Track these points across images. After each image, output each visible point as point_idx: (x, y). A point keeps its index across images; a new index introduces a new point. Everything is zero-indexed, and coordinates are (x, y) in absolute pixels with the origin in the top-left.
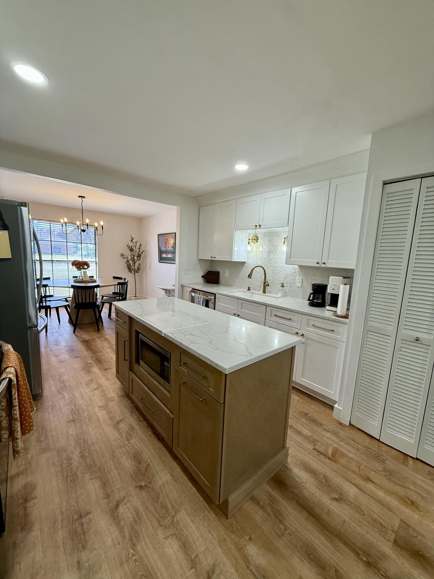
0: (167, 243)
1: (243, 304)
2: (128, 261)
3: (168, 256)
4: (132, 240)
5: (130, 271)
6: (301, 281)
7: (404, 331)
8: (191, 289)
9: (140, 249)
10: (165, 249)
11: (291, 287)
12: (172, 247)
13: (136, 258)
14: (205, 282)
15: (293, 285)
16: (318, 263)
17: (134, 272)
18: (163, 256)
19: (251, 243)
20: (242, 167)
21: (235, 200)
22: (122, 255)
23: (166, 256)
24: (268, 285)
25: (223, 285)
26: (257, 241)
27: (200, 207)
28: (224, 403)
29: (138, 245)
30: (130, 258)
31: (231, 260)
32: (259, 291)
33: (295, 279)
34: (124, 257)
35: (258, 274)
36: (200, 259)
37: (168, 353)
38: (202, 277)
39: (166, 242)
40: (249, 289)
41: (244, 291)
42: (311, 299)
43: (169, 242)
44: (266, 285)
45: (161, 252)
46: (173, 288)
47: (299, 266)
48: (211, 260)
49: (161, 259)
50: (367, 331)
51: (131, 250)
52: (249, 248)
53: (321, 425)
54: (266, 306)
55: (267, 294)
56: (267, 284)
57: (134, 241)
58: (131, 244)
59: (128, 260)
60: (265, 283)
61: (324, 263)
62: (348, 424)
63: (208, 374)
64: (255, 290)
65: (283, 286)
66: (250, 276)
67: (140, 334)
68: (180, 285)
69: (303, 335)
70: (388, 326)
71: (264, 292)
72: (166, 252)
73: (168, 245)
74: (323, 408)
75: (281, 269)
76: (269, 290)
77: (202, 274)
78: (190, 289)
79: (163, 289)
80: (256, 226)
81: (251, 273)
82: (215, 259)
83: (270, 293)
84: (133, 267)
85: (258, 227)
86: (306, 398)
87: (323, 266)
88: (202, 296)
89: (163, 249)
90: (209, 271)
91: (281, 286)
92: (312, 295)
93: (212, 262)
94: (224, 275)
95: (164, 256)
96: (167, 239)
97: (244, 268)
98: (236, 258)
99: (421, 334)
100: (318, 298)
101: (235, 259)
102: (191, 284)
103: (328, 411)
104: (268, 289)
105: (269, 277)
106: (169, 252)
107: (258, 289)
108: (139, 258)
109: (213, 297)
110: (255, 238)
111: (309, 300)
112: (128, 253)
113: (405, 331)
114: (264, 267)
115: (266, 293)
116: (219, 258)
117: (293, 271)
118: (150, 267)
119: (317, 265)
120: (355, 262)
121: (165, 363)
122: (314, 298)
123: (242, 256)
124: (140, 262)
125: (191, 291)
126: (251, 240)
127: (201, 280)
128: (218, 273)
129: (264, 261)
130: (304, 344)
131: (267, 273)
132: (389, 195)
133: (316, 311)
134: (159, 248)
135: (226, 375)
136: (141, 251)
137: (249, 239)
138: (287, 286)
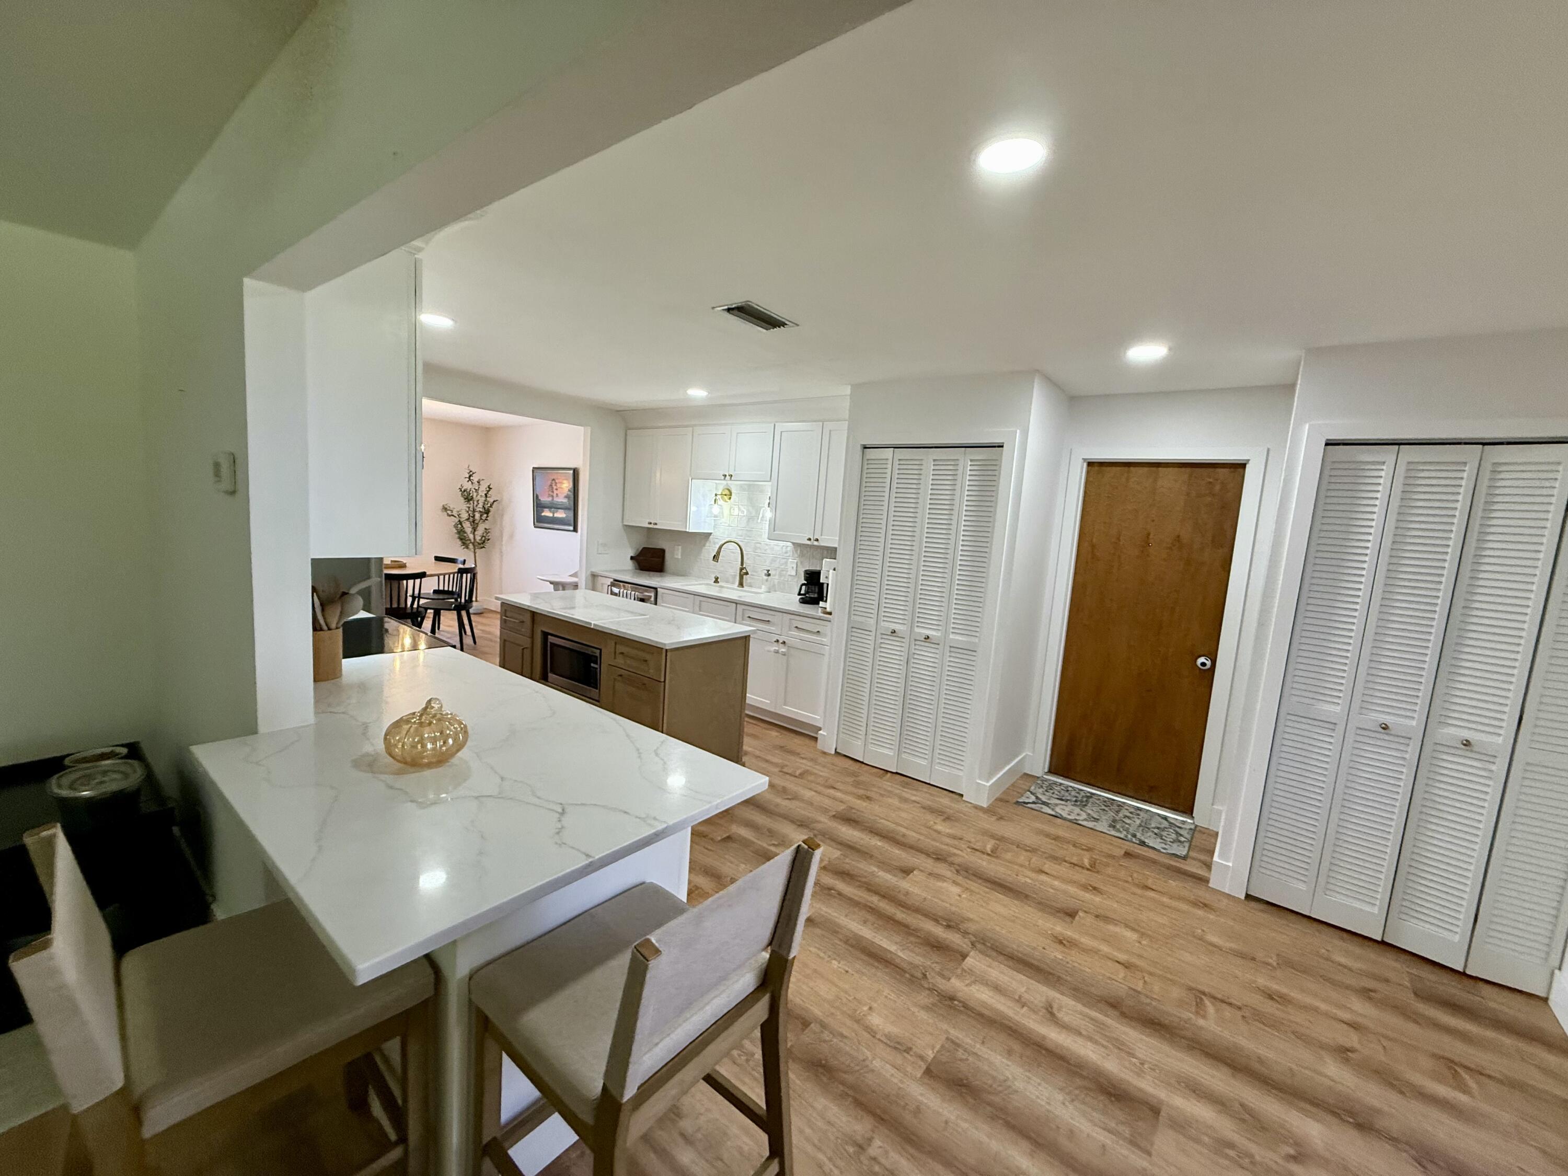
0: (555, 487)
1: (703, 604)
2: (460, 523)
3: (556, 515)
4: (470, 476)
5: (464, 544)
6: (795, 566)
7: (883, 624)
8: (612, 580)
9: (488, 496)
10: (550, 499)
11: (780, 575)
12: (566, 497)
13: (477, 516)
14: (636, 569)
15: (784, 572)
16: (810, 539)
17: (474, 546)
18: (543, 514)
19: (720, 502)
20: (697, 393)
21: (691, 429)
22: (445, 509)
23: (551, 515)
24: (747, 573)
25: (670, 574)
26: (730, 498)
27: (627, 429)
28: (665, 682)
29: (483, 488)
30: (465, 516)
31: (684, 530)
32: (733, 583)
33: (786, 563)
34: (449, 512)
35: (731, 555)
36: (626, 526)
37: (595, 650)
38: (632, 558)
39: (551, 485)
40: (716, 581)
41: (707, 584)
42: (803, 592)
43: (558, 485)
44: (743, 573)
45: (539, 506)
46: (574, 580)
47: (793, 543)
48: (649, 529)
49: (540, 521)
50: (852, 628)
51: (468, 499)
52: (716, 510)
53: (799, 754)
54: (736, 603)
55: (746, 588)
56: (744, 571)
57: (475, 478)
58: (468, 486)
59: (459, 521)
60: (741, 569)
61: (817, 540)
62: (833, 752)
63: (648, 657)
64: (727, 582)
65: (769, 575)
66: (716, 558)
67: (549, 637)
68: (589, 573)
69: (784, 643)
70: (869, 619)
71: (741, 584)
72: (553, 507)
73: (555, 491)
74: (807, 741)
75: (767, 547)
76: (749, 581)
77: (632, 553)
78: (609, 581)
79: (551, 583)
80: (725, 476)
81: (719, 552)
82: (655, 527)
83: (751, 586)
84: (471, 536)
85: (728, 477)
86: (785, 732)
87: (816, 543)
88: (633, 593)
89: (545, 499)
90: (644, 548)
91: (766, 575)
92: (804, 587)
93: (650, 532)
94: (675, 554)
95: (547, 513)
96: (554, 480)
97: (707, 544)
98: (692, 527)
99: (897, 625)
100: (813, 592)
101: (691, 529)
102: (610, 571)
103: (812, 743)
104: (746, 580)
105: (748, 559)
106: (559, 506)
107: (731, 580)
108: (485, 515)
109: (652, 595)
110: (727, 492)
111: (799, 594)
112: (460, 506)
113: (885, 623)
114: (740, 543)
115: (743, 587)
116: (665, 524)
117: (784, 550)
118: (511, 536)
119: (809, 542)
120: (837, 538)
121: (592, 665)
122: (807, 592)
123: (705, 522)
124: (486, 525)
125: (613, 585)
126: (719, 497)
127: (630, 565)
128: (663, 551)
129: (740, 533)
130: (784, 655)
131: (744, 552)
132: (870, 462)
133: (808, 609)
134: (536, 498)
135: (666, 650)
136: (491, 500)
137: (716, 495)
138: (775, 575)
